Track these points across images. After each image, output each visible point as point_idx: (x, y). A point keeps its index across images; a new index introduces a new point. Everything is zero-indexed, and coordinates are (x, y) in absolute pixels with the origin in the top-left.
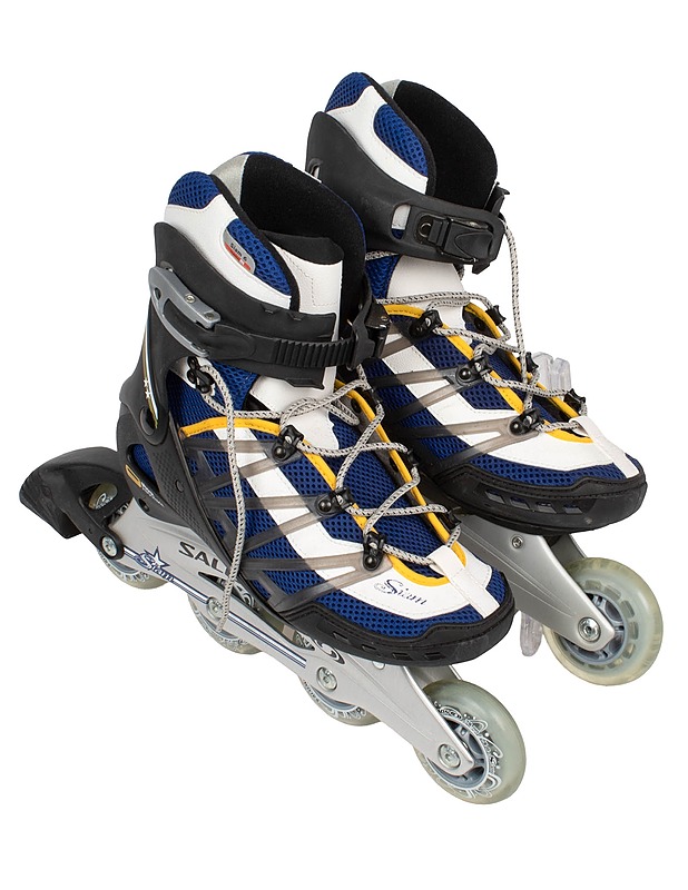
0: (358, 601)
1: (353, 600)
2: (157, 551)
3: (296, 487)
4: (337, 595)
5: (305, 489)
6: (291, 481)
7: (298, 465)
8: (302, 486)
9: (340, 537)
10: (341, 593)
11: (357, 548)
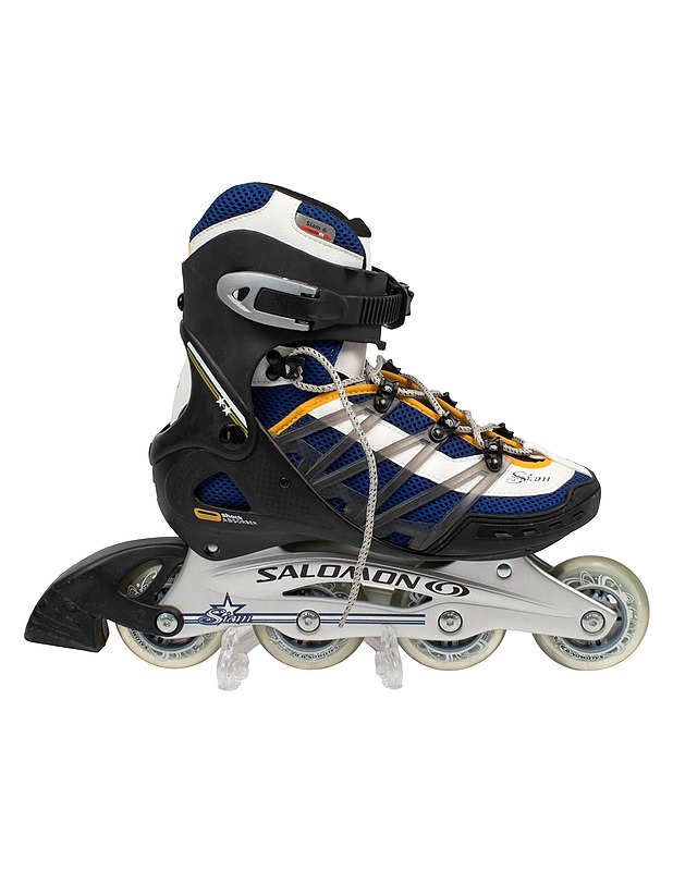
0: (501, 498)
1: (497, 498)
2: (227, 597)
3: (405, 430)
4: (481, 499)
5: (413, 428)
6: (398, 426)
7: (399, 410)
8: (410, 427)
9: (459, 456)
10: (485, 498)
11: (475, 459)
